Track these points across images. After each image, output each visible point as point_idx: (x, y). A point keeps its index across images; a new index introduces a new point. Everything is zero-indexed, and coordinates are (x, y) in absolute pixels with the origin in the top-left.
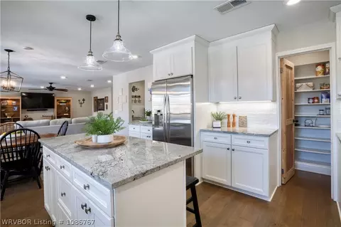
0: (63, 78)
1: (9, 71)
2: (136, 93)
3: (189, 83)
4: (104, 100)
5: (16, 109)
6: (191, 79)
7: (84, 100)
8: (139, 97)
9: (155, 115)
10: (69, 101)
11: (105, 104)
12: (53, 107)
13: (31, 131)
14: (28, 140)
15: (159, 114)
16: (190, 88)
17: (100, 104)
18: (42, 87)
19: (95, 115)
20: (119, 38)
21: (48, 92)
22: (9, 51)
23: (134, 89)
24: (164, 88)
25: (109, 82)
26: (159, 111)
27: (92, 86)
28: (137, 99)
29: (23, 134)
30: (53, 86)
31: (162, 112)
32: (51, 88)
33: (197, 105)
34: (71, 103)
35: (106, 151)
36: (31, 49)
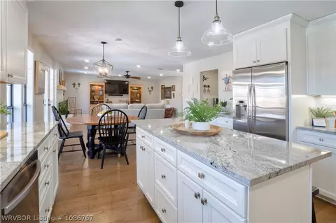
0: (139, 66)
1: (104, 60)
2: (206, 83)
3: (283, 72)
4: (171, 89)
5: (101, 92)
6: (285, 66)
7: (152, 88)
8: (209, 86)
9: (237, 106)
10: (140, 88)
11: (172, 92)
12: (127, 93)
13: (122, 112)
14: (116, 120)
15: (241, 105)
16: (284, 79)
17: (167, 92)
18: (120, 76)
19: (163, 102)
20: (217, 19)
21: (125, 79)
22: (104, 43)
23: (204, 78)
24: (248, 77)
25: (178, 71)
26: (242, 102)
27: (161, 75)
28: (206, 89)
29: (113, 114)
30: (129, 74)
31: (246, 103)
32: (128, 76)
33: (293, 97)
34: (142, 90)
35: (207, 139)
36: (120, 40)
